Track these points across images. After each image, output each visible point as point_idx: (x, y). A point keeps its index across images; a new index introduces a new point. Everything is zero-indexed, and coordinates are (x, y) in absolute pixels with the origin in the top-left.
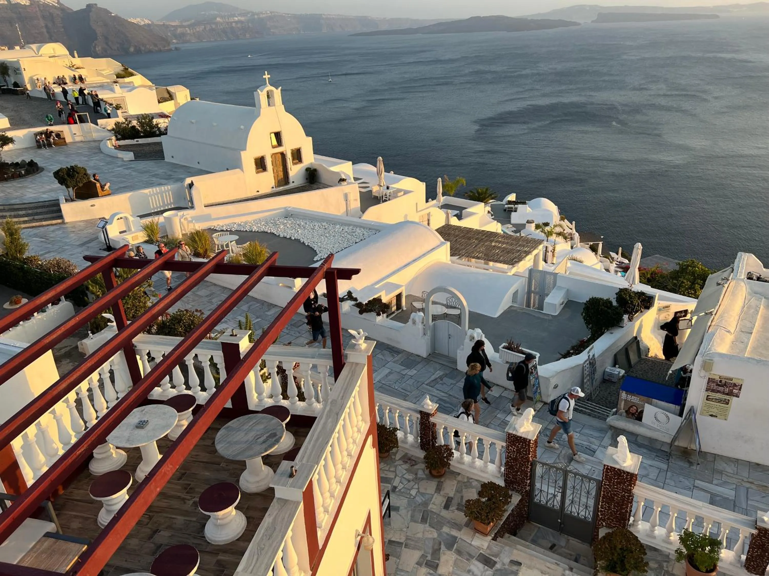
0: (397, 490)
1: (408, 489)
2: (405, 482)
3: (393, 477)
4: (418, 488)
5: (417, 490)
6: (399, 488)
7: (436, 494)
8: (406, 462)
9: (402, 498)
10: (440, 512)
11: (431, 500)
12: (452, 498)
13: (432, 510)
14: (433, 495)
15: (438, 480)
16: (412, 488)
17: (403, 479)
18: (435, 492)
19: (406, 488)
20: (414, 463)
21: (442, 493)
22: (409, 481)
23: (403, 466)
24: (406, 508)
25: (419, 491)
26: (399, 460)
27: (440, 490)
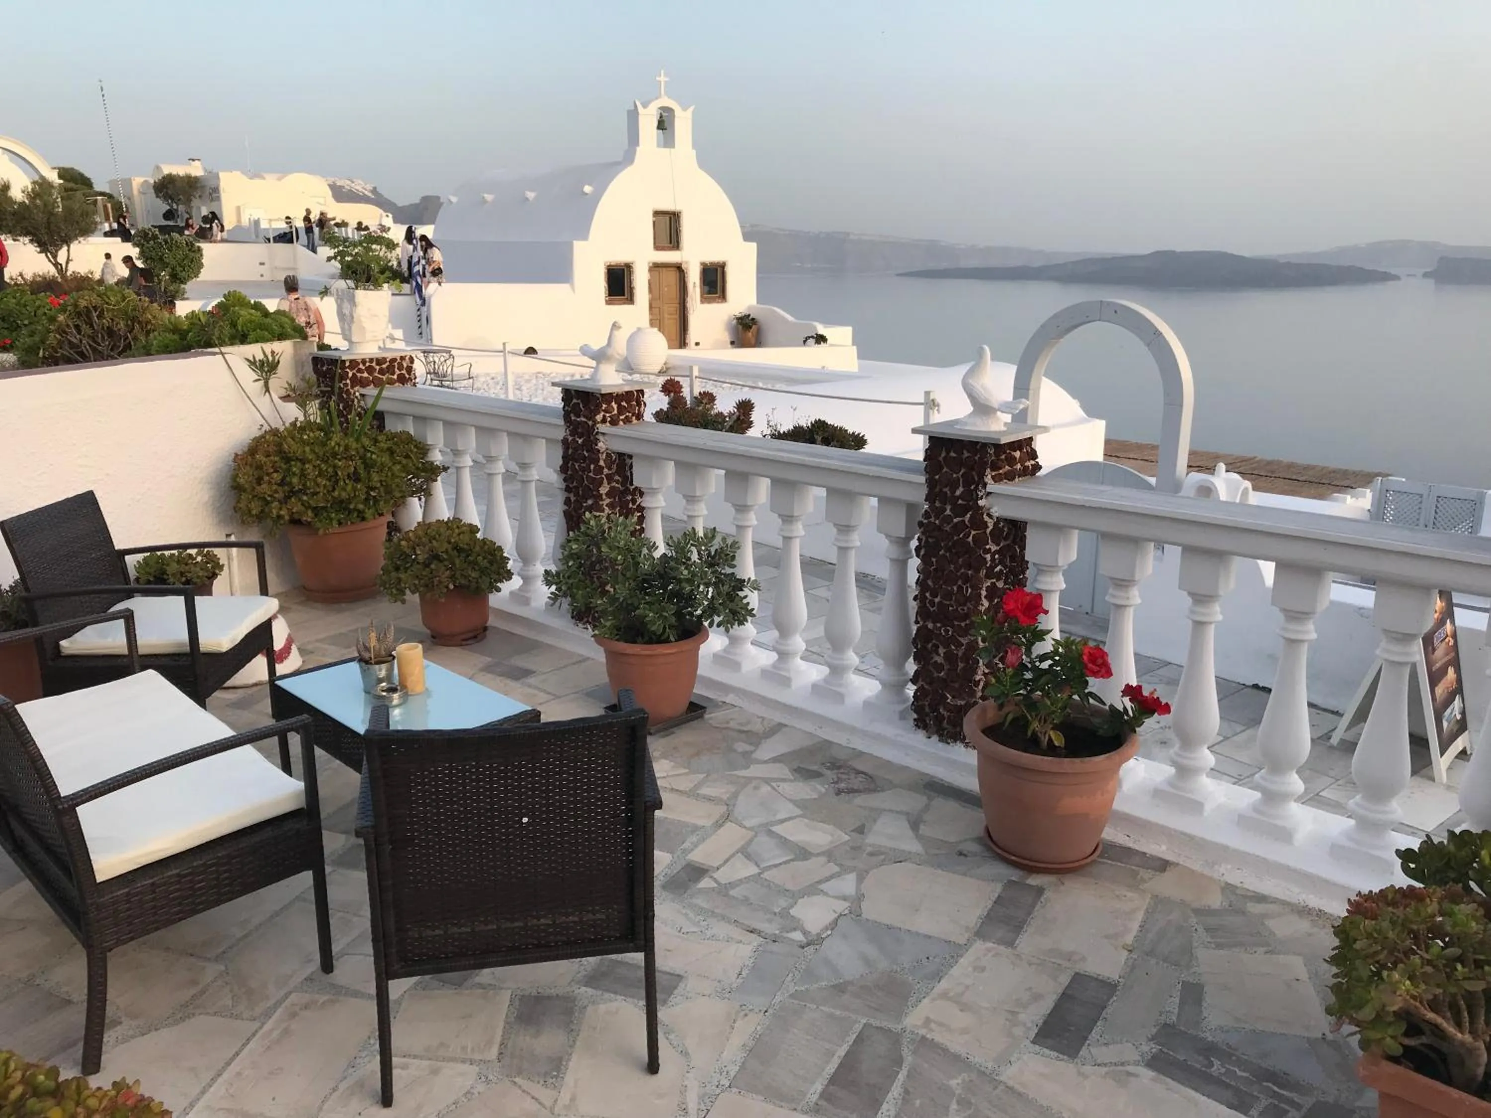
0: (705, 883)
1: (784, 892)
2: (772, 854)
3: (707, 823)
4: (860, 898)
5: (842, 906)
6: (724, 875)
7: (979, 946)
8: (805, 774)
9: (721, 929)
10: (1005, 1060)
11: (938, 976)
12: (1110, 987)
13: (938, 1036)
14: (956, 951)
15: (1014, 874)
16: (812, 890)
17: (763, 839)
18: (980, 934)
19: (768, 885)
20: (857, 782)
21: (1027, 942)
22: (803, 853)
23: (785, 788)
24: (724, 992)
25: (855, 913)
26: (775, 760)
27: (1018, 928)
